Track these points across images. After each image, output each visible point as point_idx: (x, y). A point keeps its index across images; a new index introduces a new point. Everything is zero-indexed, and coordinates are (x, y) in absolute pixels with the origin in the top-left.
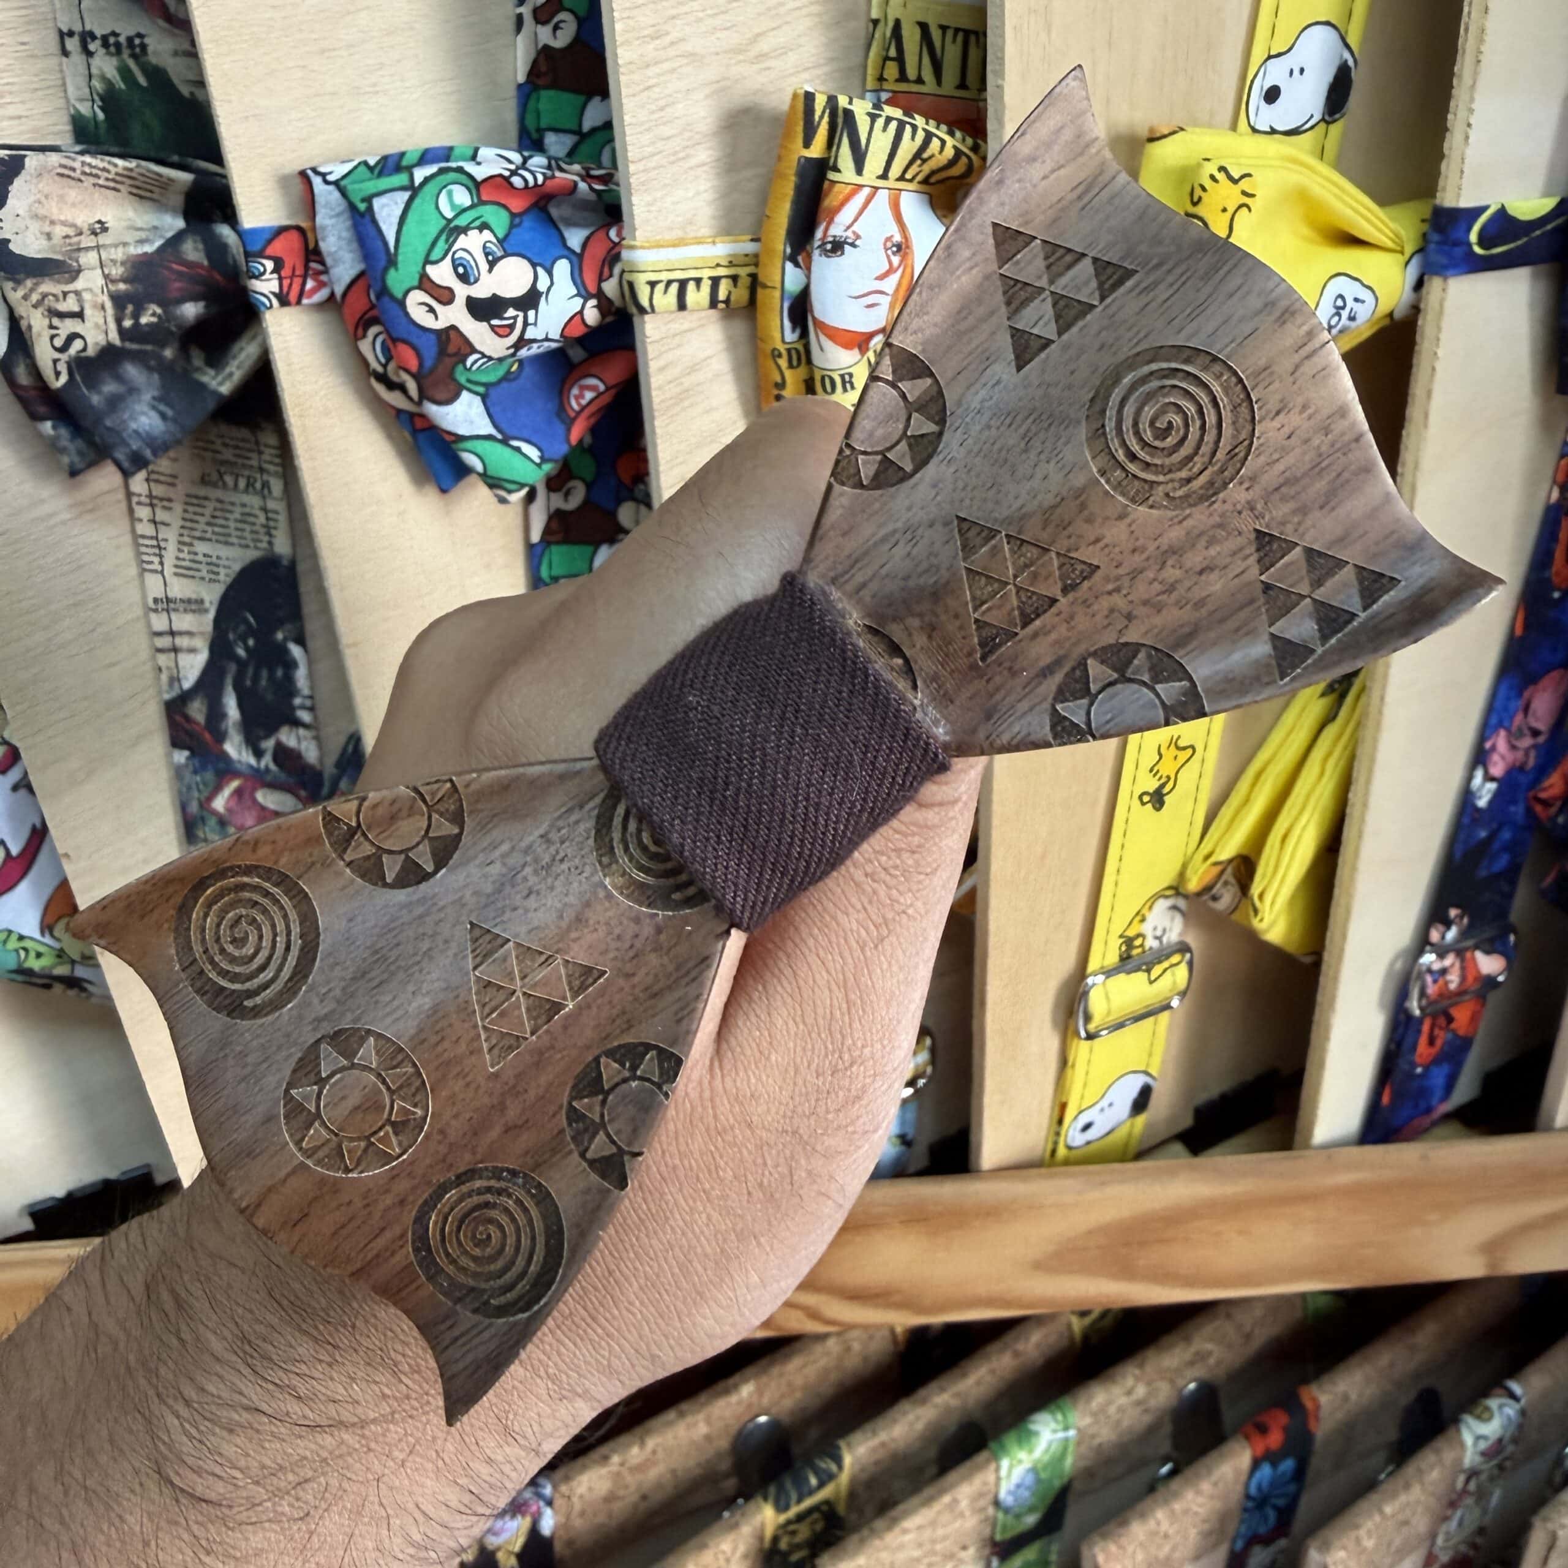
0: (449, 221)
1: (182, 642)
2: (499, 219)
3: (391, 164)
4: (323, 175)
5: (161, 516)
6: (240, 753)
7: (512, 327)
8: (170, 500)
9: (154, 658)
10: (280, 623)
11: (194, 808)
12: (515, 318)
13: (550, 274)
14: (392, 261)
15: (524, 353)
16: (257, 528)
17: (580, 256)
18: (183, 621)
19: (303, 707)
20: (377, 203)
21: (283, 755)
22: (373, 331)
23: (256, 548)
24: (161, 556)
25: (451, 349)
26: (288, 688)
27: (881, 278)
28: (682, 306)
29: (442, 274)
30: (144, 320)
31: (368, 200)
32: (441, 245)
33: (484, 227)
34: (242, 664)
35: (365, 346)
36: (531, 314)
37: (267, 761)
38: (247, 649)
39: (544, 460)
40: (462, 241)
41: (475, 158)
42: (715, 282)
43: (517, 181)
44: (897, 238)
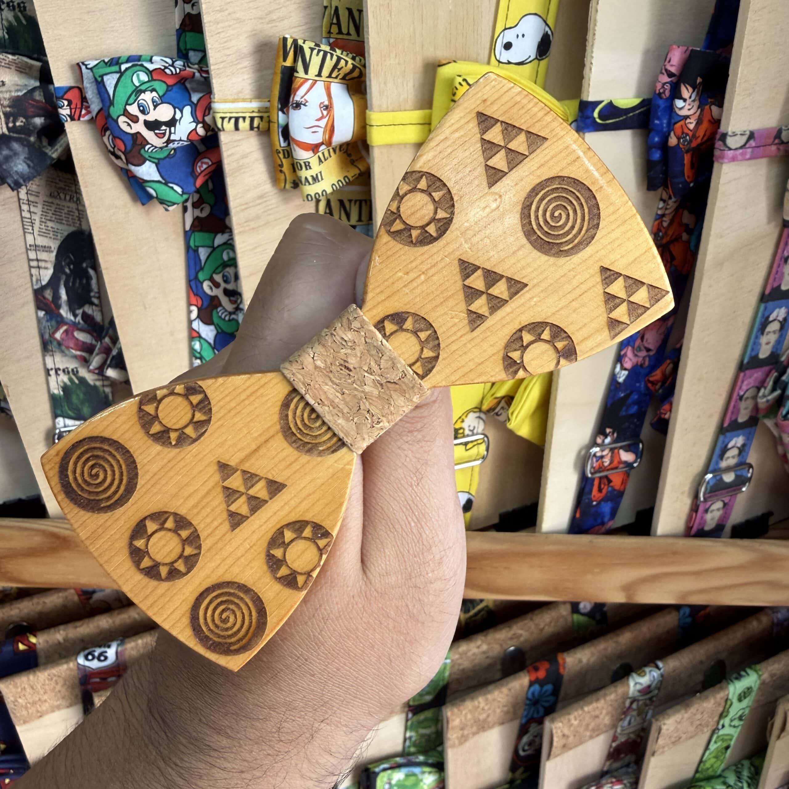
0: (137, 87)
1: (42, 264)
2: (161, 88)
3: (114, 62)
4: (86, 65)
5: (32, 209)
6: (67, 314)
7: (164, 134)
8: (36, 203)
9: (30, 270)
10: (84, 260)
11: (47, 336)
12: (166, 130)
13: (182, 112)
14: (112, 103)
15: (171, 146)
16: (75, 217)
17: (196, 105)
18: (43, 256)
19: (95, 297)
20: (105, 78)
21: (85, 316)
22: (108, 133)
23: (74, 226)
24: (33, 227)
25: (139, 142)
26: (88, 288)
27: (318, 120)
28: (237, 128)
29: (133, 109)
30: (18, 124)
31: (102, 76)
34: (68, 276)
35: (105, 139)
37: (79, 319)
38: (70, 269)
39: (183, 193)
41: (151, 61)
42: (252, 119)
43: (167, 71)
44: (326, 103)
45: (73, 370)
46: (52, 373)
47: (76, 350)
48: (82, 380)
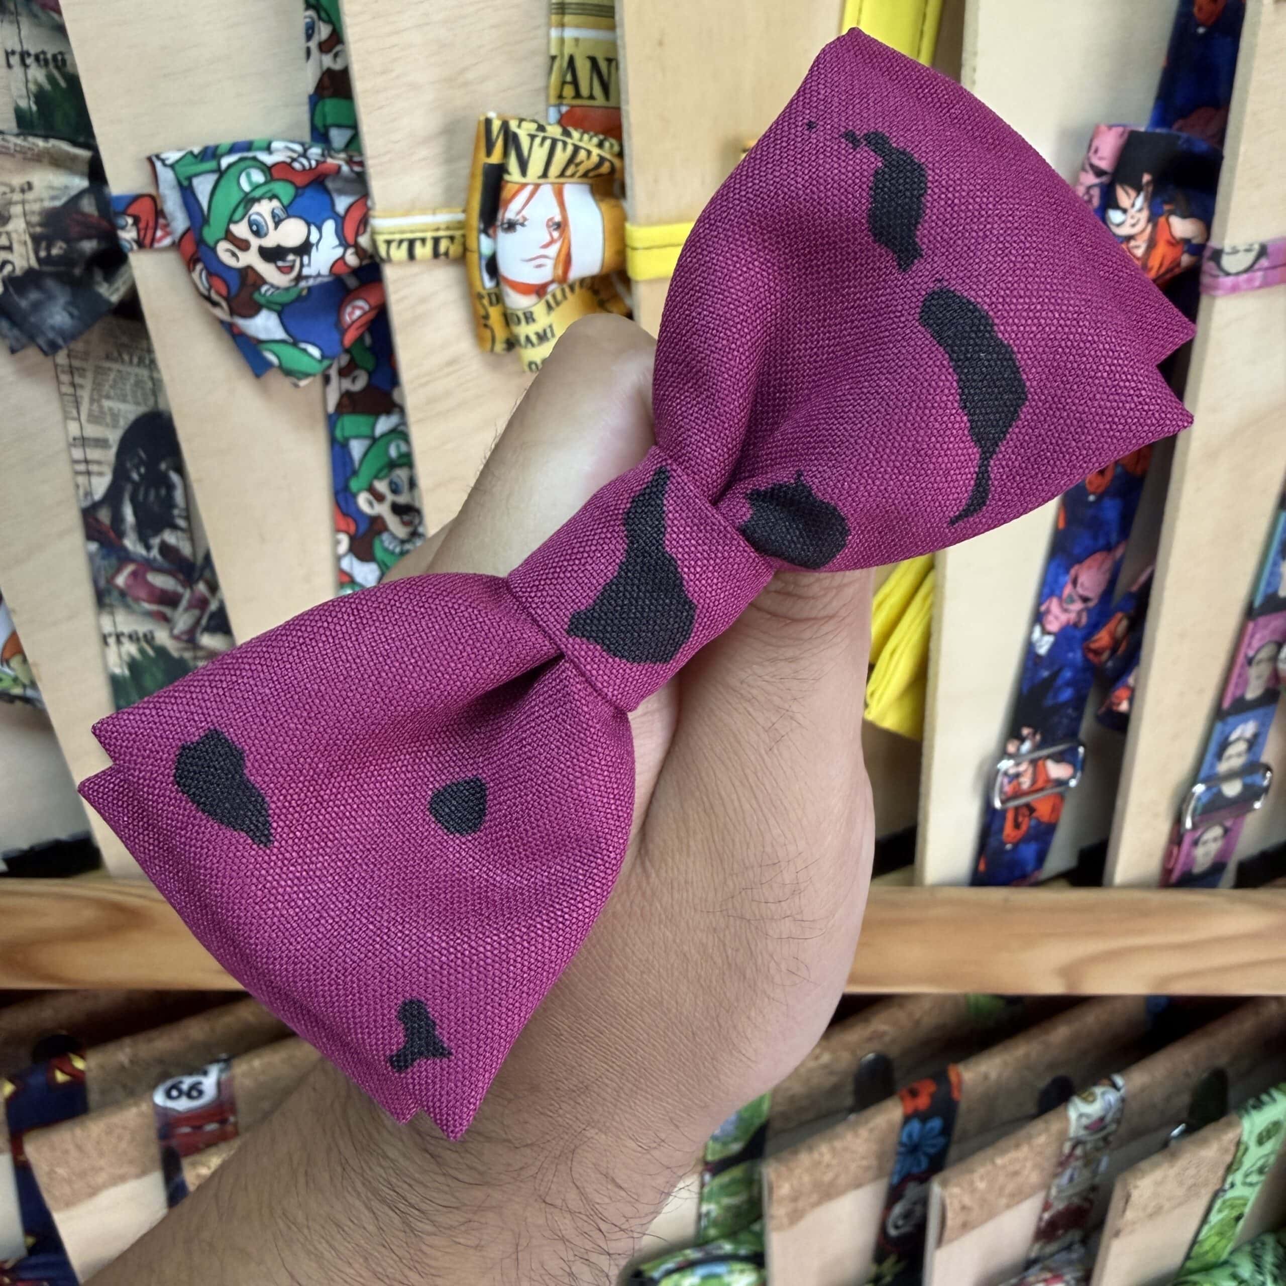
0: (247, 194)
1: (94, 468)
2: (285, 191)
3: (209, 152)
4: (163, 161)
5: (78, 380)
6: (135, 546)
7: (292, 268)
8: (84, 370)
9: (74, 478)
10: (163, 458)
11: (102, 583)
13: (320, 229)
15: (303, 284)
16: (147, 391)
18: (94, 454)
19: (180, 516)
20: (196, 182)
21: (165, 549)
22: (199, 267)
24: (78, 408)
26: (169, 503)
27: (545, 247)
28: (411, 255)
30: (55, 251)
31: (190, 179)
33: (273, 197)
34: (136, 486)
35: (195, 275)
36: (306, 259)
37: (155, 553)
38: (140, 474)
39: (324, 357)
40: (256, 208)
41: (268, 149)
42: (436, 241)
43: (297, 165)
44: (558, 218)
45: (145, 636)
46: (112, 641)
47: (150, 601)
48: (161, 652)
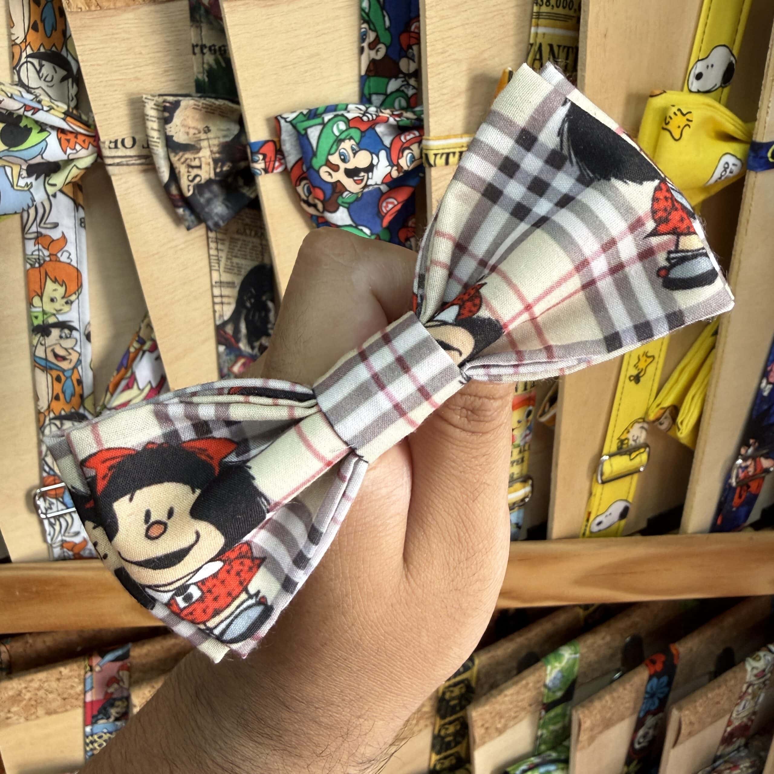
0: (337, 137)
3: (313, 112)
4: (285, 119)
7: (362, 180)
12: (363, 176)
13: (378, 156)
14: (314, 154)
15: (366, 190)
17: (390, 149)
20: (309, 131)
22: (303, 183)
25: (338, 190)
28: (447, 163)
29: (335, 159)
31: (305, 130)
32: (335, 147)
33: (351, 138)
35: (299, 189)
36: (370, 174)
39: (372, 234)
40: (343, 145)
41: (347, 110)
43: (365, 119)
